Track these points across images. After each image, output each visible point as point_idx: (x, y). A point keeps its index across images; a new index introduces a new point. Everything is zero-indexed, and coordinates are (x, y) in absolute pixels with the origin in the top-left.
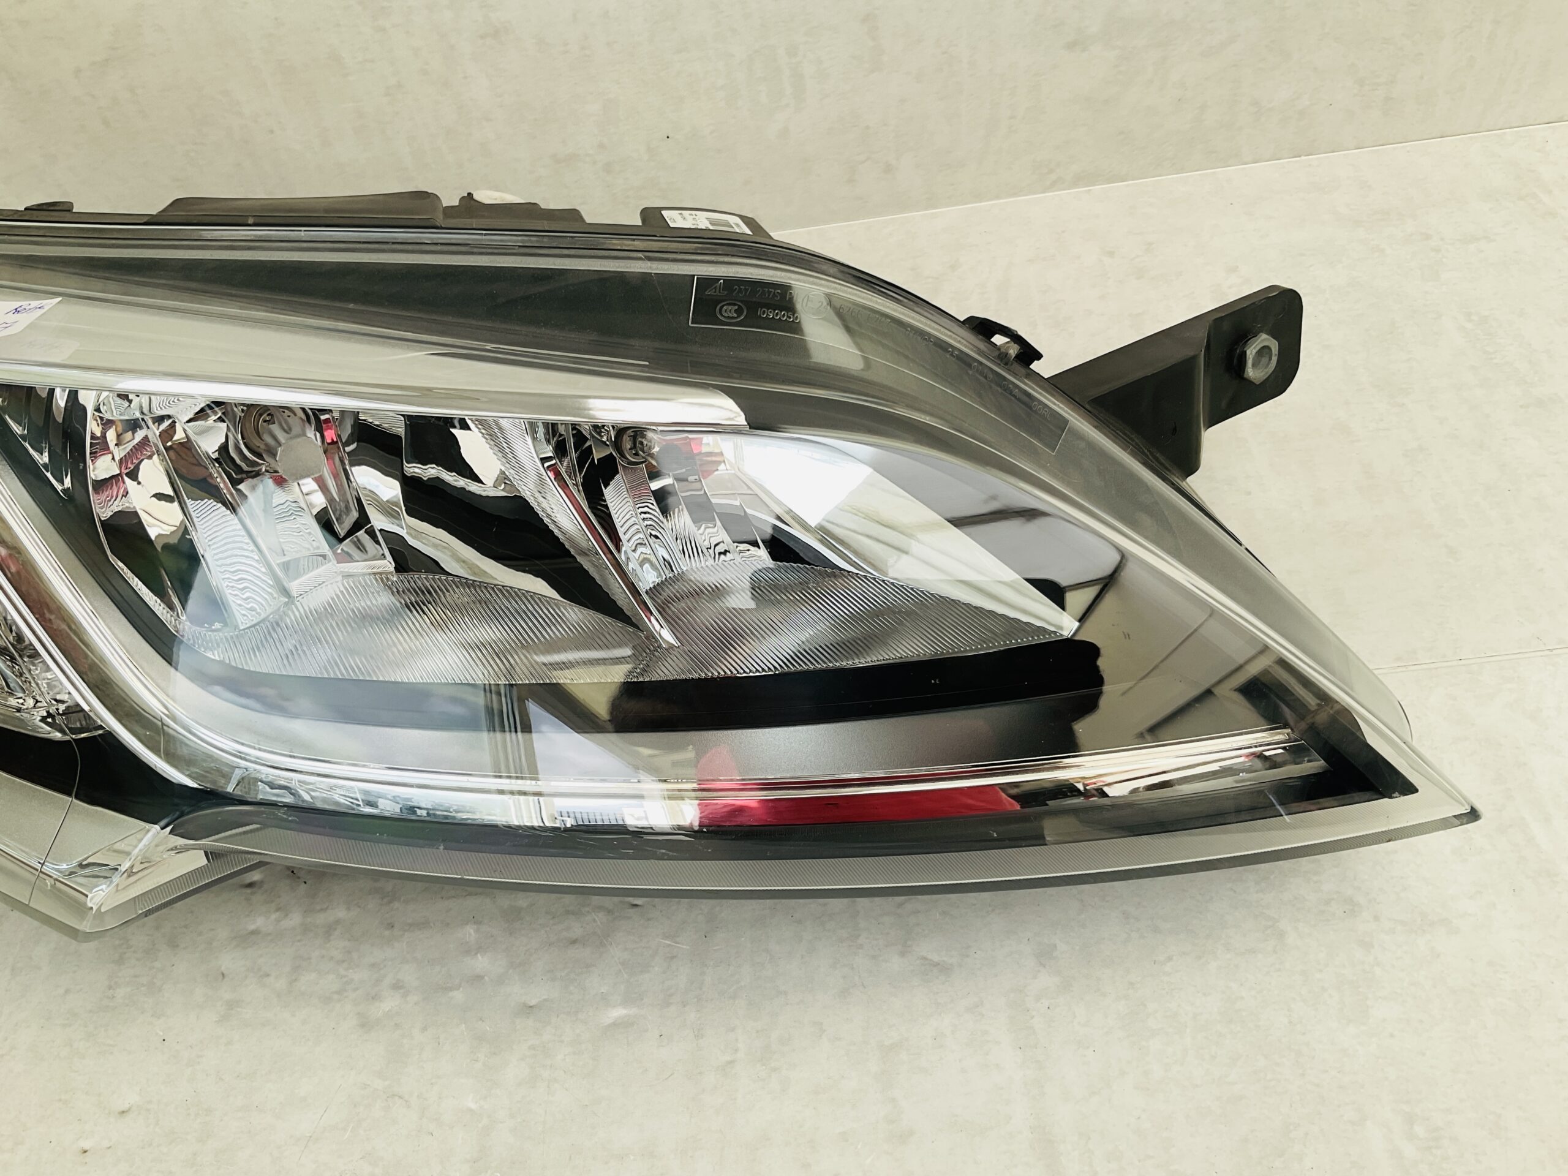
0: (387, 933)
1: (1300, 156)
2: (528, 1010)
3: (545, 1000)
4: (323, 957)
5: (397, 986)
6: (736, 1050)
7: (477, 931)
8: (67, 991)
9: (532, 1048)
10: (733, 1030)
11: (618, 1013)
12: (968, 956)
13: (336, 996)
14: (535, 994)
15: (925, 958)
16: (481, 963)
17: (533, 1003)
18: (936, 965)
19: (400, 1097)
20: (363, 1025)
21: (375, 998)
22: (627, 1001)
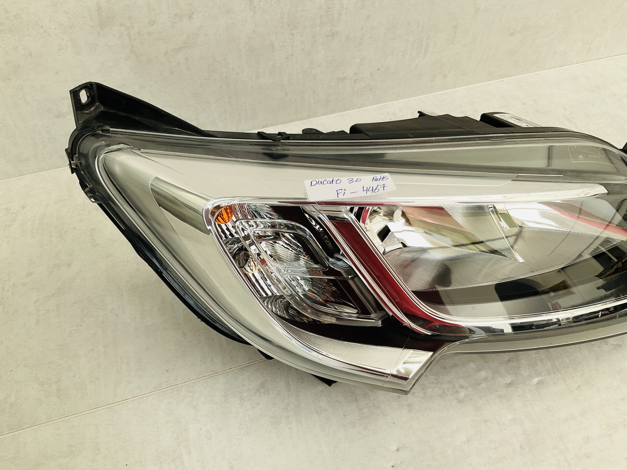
0: (445, 370)
1: (561, 67)
2: (509, 385)
3: (512, 381)
4: (429, 383)
5: (462, 387)
6: (578, 382)
7: (475, 364)
8: (344, 415)
9: (518, 396)
10: (573, 377)
11: (536, 380)
12: (624, 341)
13: (443, 395)
14: (508, 380)
15: (613, 344)
16: (483, 374)
17: (508, 383)
18: (617, 345)
19: (488, 421)
20: (459, 402)
21: (457, 392)
22: (537, 376)
